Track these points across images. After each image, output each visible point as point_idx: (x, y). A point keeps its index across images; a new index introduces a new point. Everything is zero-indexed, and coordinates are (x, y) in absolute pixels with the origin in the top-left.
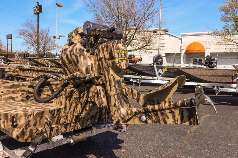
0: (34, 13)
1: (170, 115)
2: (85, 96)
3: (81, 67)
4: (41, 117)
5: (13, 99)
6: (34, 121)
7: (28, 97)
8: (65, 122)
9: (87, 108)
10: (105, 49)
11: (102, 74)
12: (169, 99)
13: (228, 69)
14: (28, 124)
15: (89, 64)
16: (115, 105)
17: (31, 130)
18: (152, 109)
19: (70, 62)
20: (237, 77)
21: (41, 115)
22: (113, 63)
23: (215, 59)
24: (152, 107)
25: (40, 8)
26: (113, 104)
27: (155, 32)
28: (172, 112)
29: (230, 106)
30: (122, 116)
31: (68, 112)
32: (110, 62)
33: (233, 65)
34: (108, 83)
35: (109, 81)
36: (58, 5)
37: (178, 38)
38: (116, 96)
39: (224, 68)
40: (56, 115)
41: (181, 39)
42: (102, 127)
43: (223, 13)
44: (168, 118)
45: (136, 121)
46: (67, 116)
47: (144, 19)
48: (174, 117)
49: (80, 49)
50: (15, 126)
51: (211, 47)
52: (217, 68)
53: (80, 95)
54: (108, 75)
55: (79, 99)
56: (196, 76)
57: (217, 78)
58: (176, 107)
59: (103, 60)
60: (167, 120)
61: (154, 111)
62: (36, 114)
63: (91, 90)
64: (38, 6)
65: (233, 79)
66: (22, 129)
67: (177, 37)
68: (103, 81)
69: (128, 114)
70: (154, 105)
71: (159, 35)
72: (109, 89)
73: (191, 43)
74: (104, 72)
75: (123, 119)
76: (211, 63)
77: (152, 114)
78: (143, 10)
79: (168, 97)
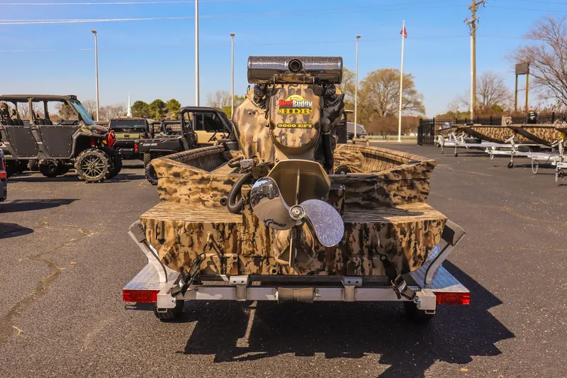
4: (200, 234)
6: (188, 238)
7: (224, 202)
8: (253, 252)
14: (178, 241)
15: (255, 138)
17: (186, 254)
21: (197, 230)
31: (254, 234)
40: (229, 234)
42: (349, 282)
46: (254, 240)
49: (246, 111)
50: (161, 241)
62: (188, 226)
66: (170, 248)
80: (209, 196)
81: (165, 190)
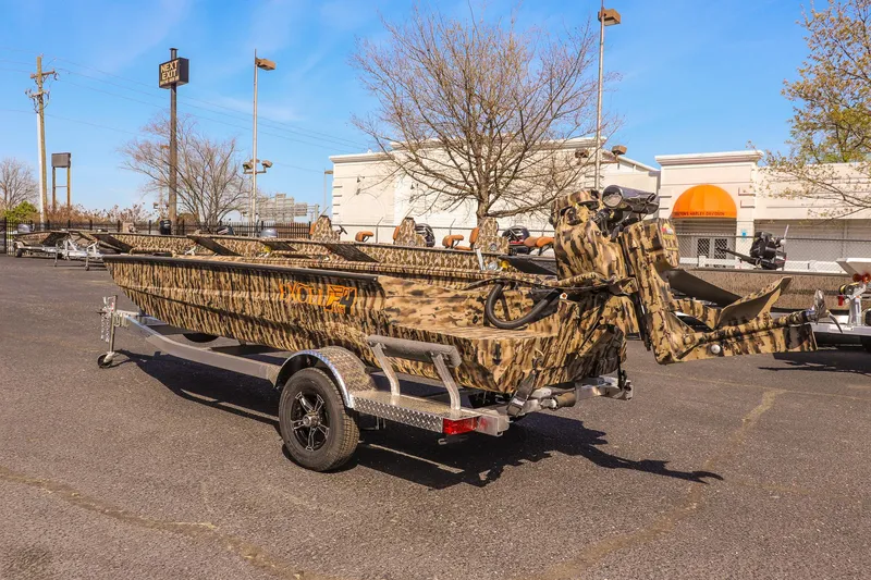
0: (162, 83)
1: (766, 340)
2: (594, 315)
3: (599, 264)
5: (454, 321)
7: (475, 320)
8: (553, 364)
9: (595, 339)
10: (643, 233)
11: (634, 276)
12: (765, 315)
13: (819, 271)
14: (514, 360)
15: (614, 258)
16: (662, 329)
17: (515, 372)
18: (734, 332)
19: (578, 254)
20: (851, 294)
22: (658, 257)
23: (782, 241)
24: (734, 328)
25: (183, 68)
26: (657, 327)
27: (581, 154)
28: (770, 334)
29: (834, 373)
30: (676, 347)
31: (560, 345)
32: (653, 255)
33: (839, 260)
34: (647, 291)
35: (650, 287)
36: (261, 65)
37: (647, 172)
38: (663, 313)
39: (807, 271)
40: (546, 348)
41: (658, 175)
43: (802, 104)
44: (763, 344)
45: (701, 353)
46: (558, 352)
47: (549, 116)
48: (774, 342)
49: (596, 232)
50: (497, 362)
51: (756, 201)
52: (786, 270)
53: (581, 314)
54: (648, 277)
55: (579, 321)
56: (733, 292)
57: (793, 299)
58: (777, 325)
59: (639, 251)
60: (760, 347)
61: (737, 335)
63: (608, 304)
64: (176, 62)
65: (841, 300)
66: (505, 368)
67: (644, 169)
68: (633, 288)
69: (684, 344)
70: (736, 325)
71: (595, 164)
72: (649, 301)
73: (688, 187)
74: (639, 272)
75: (676, 351)
76: (771, 255)
77: (734, 340)
78: (547, 86)
79: (763, 311)
80: (463, 314)
81: (397, 311)
